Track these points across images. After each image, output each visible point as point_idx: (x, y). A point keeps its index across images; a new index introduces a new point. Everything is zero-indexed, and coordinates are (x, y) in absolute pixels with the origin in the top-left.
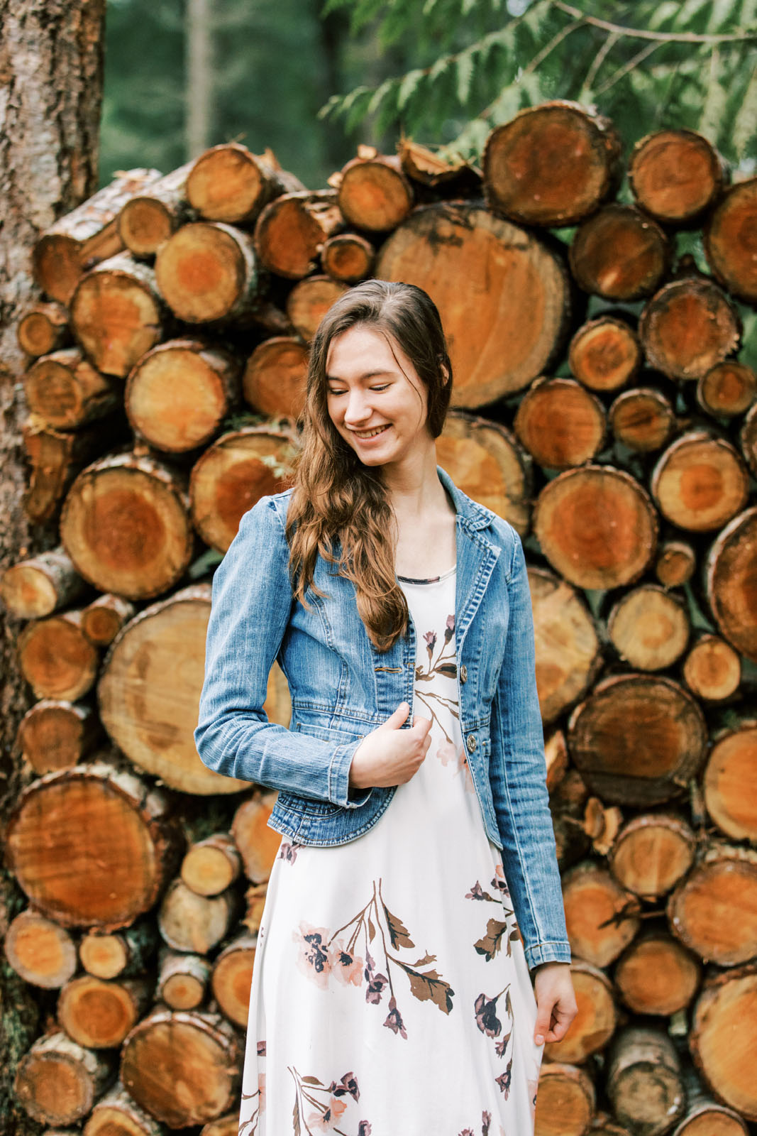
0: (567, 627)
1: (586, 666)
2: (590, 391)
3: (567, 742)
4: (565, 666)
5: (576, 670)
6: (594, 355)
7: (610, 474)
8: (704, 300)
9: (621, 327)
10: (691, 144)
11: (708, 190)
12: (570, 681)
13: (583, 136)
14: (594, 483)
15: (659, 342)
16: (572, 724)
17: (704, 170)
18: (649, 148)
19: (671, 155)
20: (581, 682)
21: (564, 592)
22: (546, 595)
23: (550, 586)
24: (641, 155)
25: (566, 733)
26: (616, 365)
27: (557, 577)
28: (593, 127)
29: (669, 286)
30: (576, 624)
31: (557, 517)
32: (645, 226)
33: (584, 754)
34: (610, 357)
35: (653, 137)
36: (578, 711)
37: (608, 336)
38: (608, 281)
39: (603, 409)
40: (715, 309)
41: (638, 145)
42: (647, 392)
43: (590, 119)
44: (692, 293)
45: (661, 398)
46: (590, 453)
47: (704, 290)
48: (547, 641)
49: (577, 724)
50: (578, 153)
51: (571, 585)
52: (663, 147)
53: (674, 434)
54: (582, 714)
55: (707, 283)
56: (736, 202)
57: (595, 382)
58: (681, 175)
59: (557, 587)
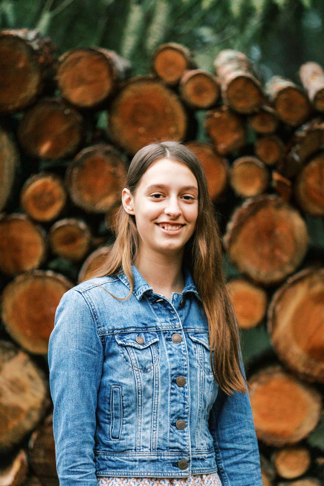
0: (25, 380)
1: (39, 406)
2: (35, 222)
3: (29, 457)
4: (25, 406)
5: (32, 409)
6: (37, 198)
7: (50, 278)
8: (108, 160)
9: (54, 179)
10: (96, 57)
11: (107, 87)
12: (28, 416)
13: (24, 54)
14: (39, 283)
15: (79, 188)
16: (31, 444)
17: (105, 74)
18: (68, 60)
19: (83, 64)
20: (35, 416)
21: (22, 357)
22: (10, 358)
23: (12, 353)
24: (63, 65)
25: (28, 451)
26: (52, 203)
27: (17, 347)
28: (30, 48)
29: (85, 151)
30: (31, 377)
31: (15, 307)
32: (67, 111)
33: (40, 465)
34: (47, 199)
35: (71, 53)
36: (34, 436)
37: (45, 185)
38: (45, 148)
39: (44, 233)
40: (115, 165)
41: (61, 58)
42: (72, 221)
43: (28, 43)
44: (100, 155)
45: (82, 225)
46: (36, 263)
47: (107, 153)
48: (12, 390)
49: (35, 445)
50: (21, 65)
51: (27, 352)
52: (78, 60)
53: (92, 248)
54: (38, 438)
55: (109, 148)
56: (128, 94)
57: (38, 215)
58: (90, 78)
59: (16, 353)
